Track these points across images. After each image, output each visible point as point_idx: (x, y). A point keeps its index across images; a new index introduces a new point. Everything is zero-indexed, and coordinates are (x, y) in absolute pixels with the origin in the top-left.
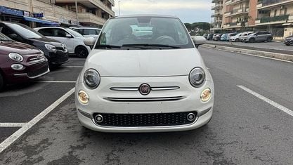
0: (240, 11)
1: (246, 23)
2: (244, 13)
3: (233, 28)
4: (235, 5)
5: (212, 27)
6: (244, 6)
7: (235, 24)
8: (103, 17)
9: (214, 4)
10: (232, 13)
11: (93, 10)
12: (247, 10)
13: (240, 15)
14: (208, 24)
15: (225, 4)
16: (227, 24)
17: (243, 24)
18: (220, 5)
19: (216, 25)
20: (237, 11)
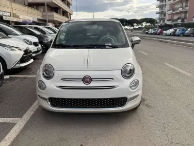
0: (180, 9)
1: (185, 20)
2: (184, 10)
3: (175, 24)
4: (176, 3)
5: (157, 23)
6: (184, 5)
7: (176, 20)
8: (63, 15)
9: (159, 2)
10: (173, 10)
11: (56, 9)
12: (187, 8)
13: (180, 13)
14: (154, 19)
15: (168, 3)
16: (169, 20)
17: (183, 20)
18: (164, 3)
19: (160, 21)
20: (178, 9)
